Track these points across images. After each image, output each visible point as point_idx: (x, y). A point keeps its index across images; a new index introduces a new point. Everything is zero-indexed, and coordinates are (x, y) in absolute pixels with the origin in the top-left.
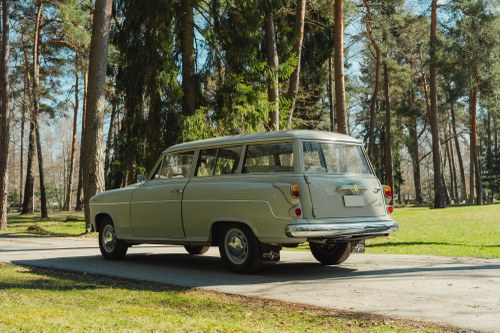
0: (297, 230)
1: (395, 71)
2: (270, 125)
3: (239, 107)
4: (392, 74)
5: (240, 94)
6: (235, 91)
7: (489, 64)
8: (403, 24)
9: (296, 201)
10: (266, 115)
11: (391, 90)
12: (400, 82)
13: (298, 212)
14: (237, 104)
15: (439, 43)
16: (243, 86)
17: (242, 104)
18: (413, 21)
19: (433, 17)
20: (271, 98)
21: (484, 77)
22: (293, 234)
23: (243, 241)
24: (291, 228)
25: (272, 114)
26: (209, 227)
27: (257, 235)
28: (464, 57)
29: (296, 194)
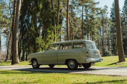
0: (88, 60)
1: (74, 29)
2: (54, 40)
3: (48, 36)
4: (73, 30)
5: (48, 33)
6: (47, 32)
7: (94, 28)
8: (76, 19)
9: (87, 54)
10: (53, 38)
11: (73, 33)
12: (75, 31)
13: (88, 56)
14: (48, 35)
15: (84, 23)
16: (49, 31)
17: (49, 35)
18: (78, 18)
19: (82, 18)
20: (54, 34)
21: (93, 31)
22: (87, 61)
23: (74, 63)
24: (86, 60)
25: (55, 37)
26: (65, 60)
27: (78, 61)
28: (89, 26)
29: (87, 53)
